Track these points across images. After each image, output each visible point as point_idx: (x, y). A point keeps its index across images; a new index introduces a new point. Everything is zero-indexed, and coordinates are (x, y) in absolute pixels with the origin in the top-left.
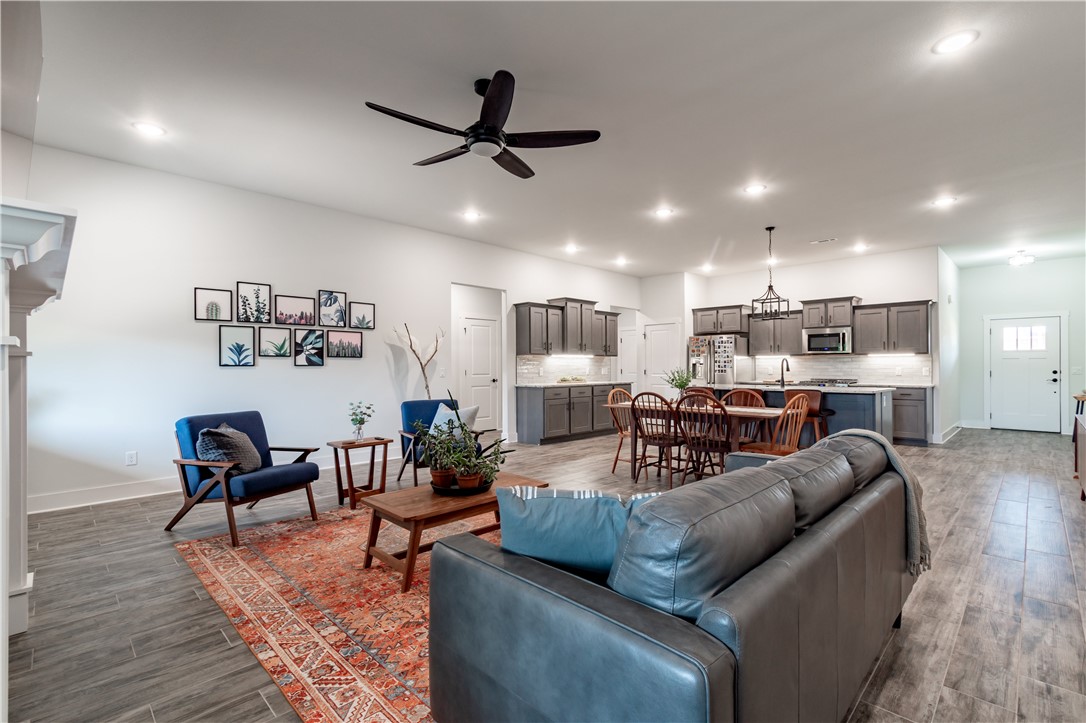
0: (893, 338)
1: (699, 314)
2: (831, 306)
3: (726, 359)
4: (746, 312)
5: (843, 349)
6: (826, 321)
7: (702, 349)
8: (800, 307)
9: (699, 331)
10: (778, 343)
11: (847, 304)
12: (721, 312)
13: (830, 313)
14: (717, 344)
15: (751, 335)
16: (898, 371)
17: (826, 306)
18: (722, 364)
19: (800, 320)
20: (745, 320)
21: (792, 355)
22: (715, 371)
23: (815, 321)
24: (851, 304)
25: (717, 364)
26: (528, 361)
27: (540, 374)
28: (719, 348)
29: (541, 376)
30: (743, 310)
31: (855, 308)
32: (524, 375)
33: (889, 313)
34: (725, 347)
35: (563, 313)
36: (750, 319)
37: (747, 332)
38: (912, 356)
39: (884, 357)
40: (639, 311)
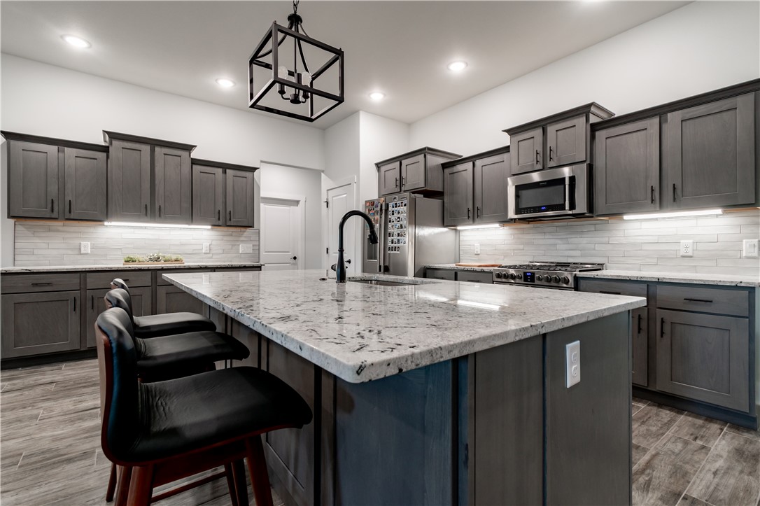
0: (670, 179)
2: (552, 129)
3: (399, 231)
4: (439, 161)
5: (572, 207)
6: (544, 159)
7: (376, 217)
8: (505, 140)
9: (384, 192)
10: (478, 204)
11: (580, 122)
13: (550, 143)
14: (390, 209)
15: (447, 195)
16: (685, 246)
17: (545, 132)
18: (395, 238)
19: (506, 163)
20: (435, 173)
21: (503, 223)
22: (389, 248)
23: (528, 161)
24: (587, 120)
25: (390, 239)
26: (49, 231)
27: (82, 252)
28: (393, 214)
29: (87, 254)
30: (428, 157)
31: (594, 128)
32: (36, 252)
33: (664, 126)
34: (399, 213)
35: (108, 157)
36: (445, 170)
37: (440, 189)
38: (717, 216)
39: (656, 219)
40: (323, 171)
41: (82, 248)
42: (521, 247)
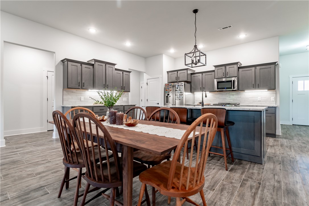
0: (258, 82)
1: (170, 73)
2: (227, 67)
3: (180, 94)
4: (189, 72)
5: (234, 88)
6: (225, 75)
7: (170, 89)
8: (213, 69)
9: (170, 81)
10: (204, 86)
11: (235, 66)
12: (179, 72)
13: (227, 71)
14: (176, 87)
15: (192, 83)
16: (259, 98)
17: (225, 68)
18: (178, 96)
19: (213, 75)
20: (189, 76)
21: (210, 92)
22: (176, 99)
23: (221, 75)
24: (237, 66)
25: (176, 96)
26: (72, 93)
27: (82, 100)
28: (177, 88)
29: (82, 101)
30: (188, 71)
31: (239, 68)
32: (69, 100)
33: (256, 70)
34: (180, 88)
35: (93, 67)
36: (192, 75)
37: (190, 81)
38: (266, 91)
39: (252, 92)
40: (145, 73)
41: (81, 99)
42: (215, 99)
